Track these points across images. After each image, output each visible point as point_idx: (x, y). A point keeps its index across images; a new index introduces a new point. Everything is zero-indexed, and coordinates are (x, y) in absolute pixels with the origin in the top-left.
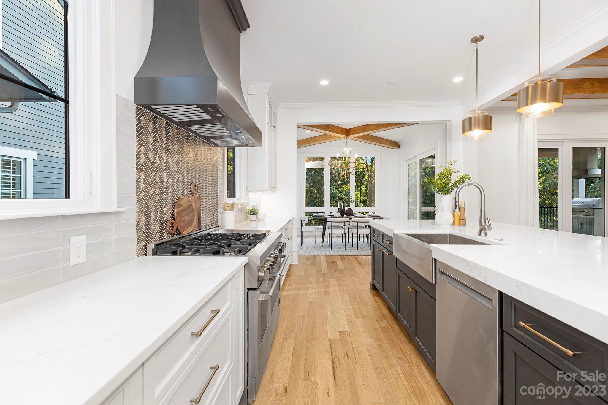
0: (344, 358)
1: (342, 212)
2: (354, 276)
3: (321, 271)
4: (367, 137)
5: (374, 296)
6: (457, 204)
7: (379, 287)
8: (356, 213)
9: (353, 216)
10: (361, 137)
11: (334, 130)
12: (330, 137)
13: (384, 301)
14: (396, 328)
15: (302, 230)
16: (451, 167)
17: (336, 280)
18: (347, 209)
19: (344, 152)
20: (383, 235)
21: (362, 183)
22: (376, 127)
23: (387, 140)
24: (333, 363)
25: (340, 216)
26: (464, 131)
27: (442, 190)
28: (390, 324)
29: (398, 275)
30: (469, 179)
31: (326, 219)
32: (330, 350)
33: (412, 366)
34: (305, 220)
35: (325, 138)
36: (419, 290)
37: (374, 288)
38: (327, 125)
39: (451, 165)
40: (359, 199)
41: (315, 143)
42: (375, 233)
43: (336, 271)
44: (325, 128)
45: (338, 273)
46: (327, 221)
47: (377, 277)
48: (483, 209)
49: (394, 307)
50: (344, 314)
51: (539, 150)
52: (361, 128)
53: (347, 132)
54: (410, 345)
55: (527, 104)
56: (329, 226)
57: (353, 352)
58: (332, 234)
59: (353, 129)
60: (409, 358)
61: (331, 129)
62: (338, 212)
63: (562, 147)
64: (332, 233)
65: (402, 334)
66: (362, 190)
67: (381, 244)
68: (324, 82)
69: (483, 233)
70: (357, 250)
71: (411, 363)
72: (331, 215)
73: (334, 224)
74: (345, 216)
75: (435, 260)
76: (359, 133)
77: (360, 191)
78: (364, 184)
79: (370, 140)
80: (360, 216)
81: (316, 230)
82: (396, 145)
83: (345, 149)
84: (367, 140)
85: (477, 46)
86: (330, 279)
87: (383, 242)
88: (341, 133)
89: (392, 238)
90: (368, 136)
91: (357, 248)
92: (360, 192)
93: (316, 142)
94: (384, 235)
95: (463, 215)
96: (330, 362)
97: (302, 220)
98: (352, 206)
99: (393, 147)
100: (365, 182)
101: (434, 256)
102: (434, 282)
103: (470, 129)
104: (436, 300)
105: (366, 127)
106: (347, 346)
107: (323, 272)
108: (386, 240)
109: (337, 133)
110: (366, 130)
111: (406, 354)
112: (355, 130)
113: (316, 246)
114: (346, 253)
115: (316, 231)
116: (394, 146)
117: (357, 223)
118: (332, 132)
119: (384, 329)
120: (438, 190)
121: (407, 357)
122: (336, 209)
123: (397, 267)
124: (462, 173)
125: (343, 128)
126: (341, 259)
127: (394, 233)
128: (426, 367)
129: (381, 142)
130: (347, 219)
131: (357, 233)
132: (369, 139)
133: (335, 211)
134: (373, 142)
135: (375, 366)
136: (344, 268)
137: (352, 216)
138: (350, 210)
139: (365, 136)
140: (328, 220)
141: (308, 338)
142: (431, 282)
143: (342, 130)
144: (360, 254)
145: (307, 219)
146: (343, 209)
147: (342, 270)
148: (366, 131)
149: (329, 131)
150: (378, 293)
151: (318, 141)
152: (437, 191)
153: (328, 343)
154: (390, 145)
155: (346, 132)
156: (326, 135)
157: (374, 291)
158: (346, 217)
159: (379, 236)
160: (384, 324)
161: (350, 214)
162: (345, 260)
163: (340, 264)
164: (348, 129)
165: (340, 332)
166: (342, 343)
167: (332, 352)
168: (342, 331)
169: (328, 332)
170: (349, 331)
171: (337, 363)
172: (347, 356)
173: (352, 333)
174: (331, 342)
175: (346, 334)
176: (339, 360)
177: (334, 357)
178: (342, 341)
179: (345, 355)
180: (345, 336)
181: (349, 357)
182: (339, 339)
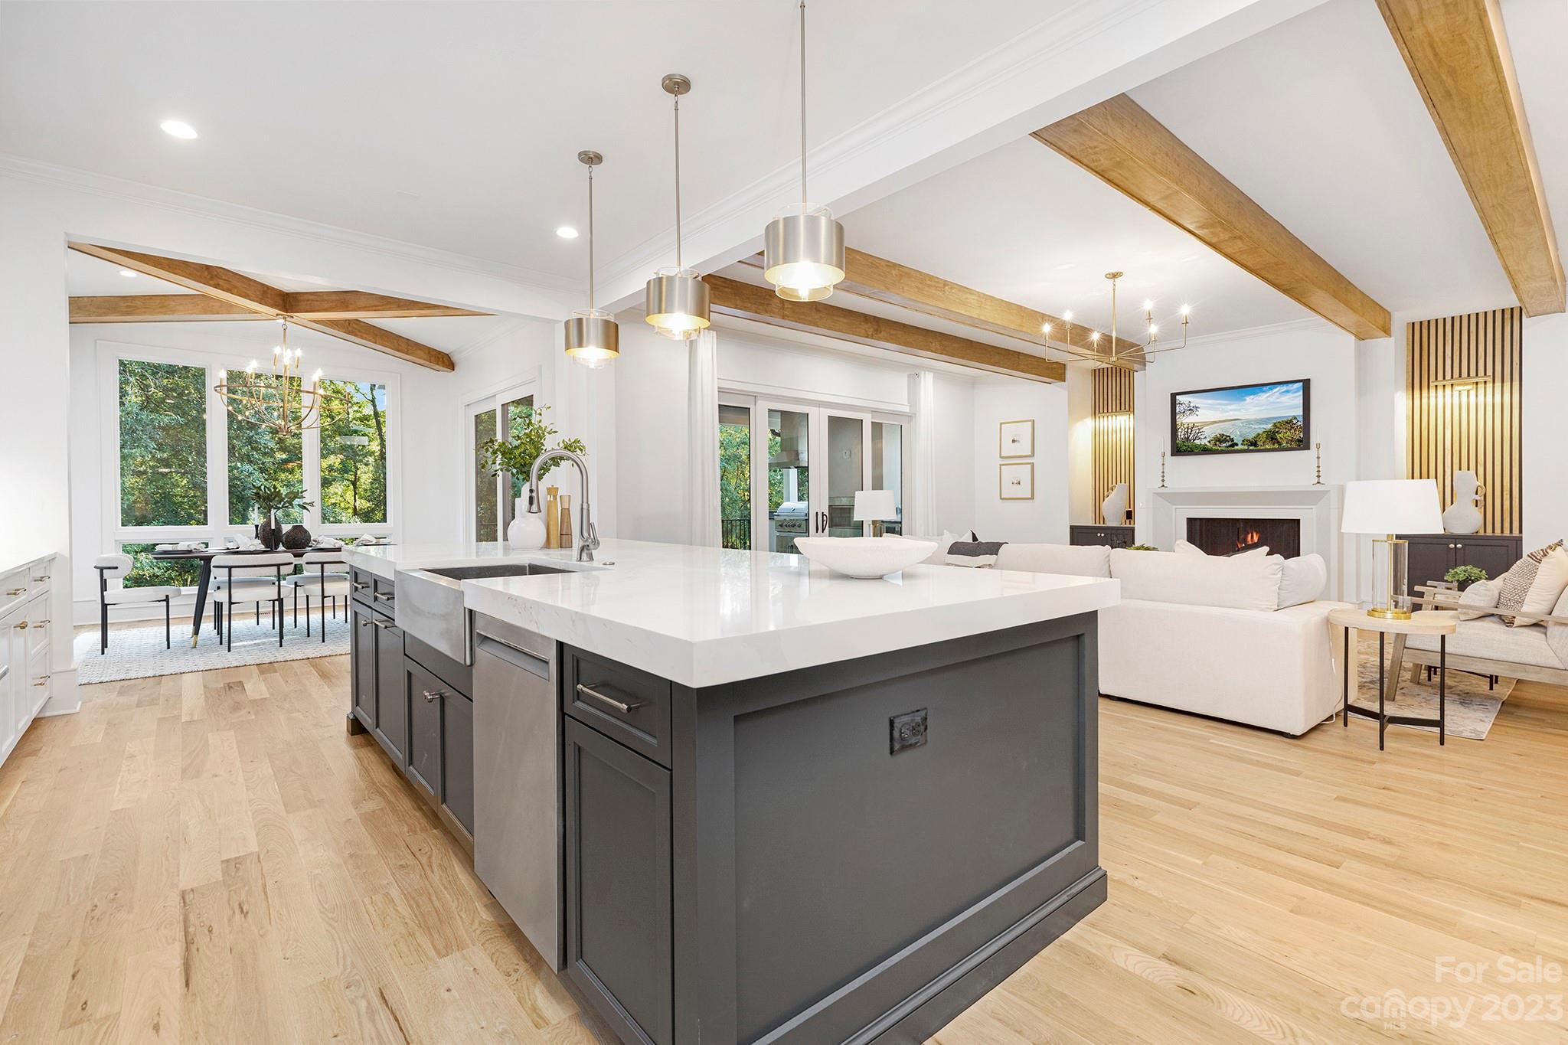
0: (229, 920)
1: (271, 538)
2: (299, 711)
3: (179, 717)
4: (355, 326)
5: (355, 747)
6: (534, 494)
7: (368, 722)
8: (320, 539)
9: (310, 549)
10: (333, 324)
11: (236, 287)
12: (221, 307)
13: (382, 753)
14: (405, 804)
15: (106, 602)
16: (540, 421)
17: (235, 732)
18: (286, 528)
19: (275, 360)
20: (376, 582)
21: (361, 461)
22: (379, 304)
23: (417, 344)
24: (189, 943)
25: (262, 547)
26: (568, 347)
27: (523, 470)
28: (389, 802)
29: (408, 671)
30: (581, 450)
31: (208, 559)
32: (182, 917)
33: (429, 872)
34: (117, 568)
35: (205, 307)
36: (448, 692)
37: (357, 728)
38: (208, 267)
39: (541, 415)
40: (349, 508)
41: (166, 317)
42: (359, 581)
43: (237, 707)
44: (199, 274)
45: (243, 712)
46: (212, 564)
47: (364, 696)
48: (585, 507)
49: (401, 756)
50: (249, 813)
51: (720, 406)
52: (334, 297)
53: (288, 302)
54: (435, 831)
55: (660, 312)
56: (224, 582)
57: (263, 897)
58: (231, 603)
59: (307, 297)
60: (424, 860)
61: (221, 282)
62: (257, 536)
63: (754, 407)
64: (233, 601)
65: (418, 814)
66: (362, 481)
67: (370, 607)
68: (179, 129)
69: (585, 556)
70: (323, 641)
71: (427, 868)
72: (228, 549)
73: (237, 574)
74: (281, 548)
75: (471, 611)
76: (326, 310)
77: (354, 483)
78: (367, 465)
79: (365, 336)
80: (333, 547)
81: (167, 596)
82: (444, 361)
83: (277, 350)
84: (356, 335)
85: (590, 172)
86: (210, 735)
87: (376, 599)
88: (261, 301)
89: (391, 583)
90: (357, 324)
91: (321, 638)
92: (355, 488)
93: (165, 313)
94: (379, 583)
95: (567, 525)
96: (178, 948)
97: (102, 570)
98: (310, 521)
99: (437, 367)
100: (371, 459)
101: (468, 605)
102: (468, 662)
103: (580, 345)
104: (472, 701)
105: (344, 299)
106: (247, 888)
107: (184, 719)
108: (382, 594)
109: (247, 296)
110: (347, 307)
111: (418, 854)
112: (312, 300)
113: (169, 648)
114: (281, 655)
115: (167, 599)
116: (438, 364)
117: (320, 565)
118: (228, 290)
119: (370, 820)
120: (515, 471)
121: (420, 858)
122: (250, 528)
123: (405, 654)
124: (564, 435)
125: (268, 287)
126: (262, 672)
127: (395, 570)
128: (462, 863)
129: (400, 348)
130: (288, 557)
131: (321, 594)
132: (360, 331)
133: (245, 536)
134: (376, 343)
135: (326, 906)
136: (268, 696)
137: (307, 548)
138: (299, 530)
139: (349, 322)
140: (213, 562)
141: (97, 912)
142: (463, 663)
143: (264, 292)
144: (330, 653)
145: (127, 564)
146: (273, 527)
147: (259, 705)
148: (346, 309)
149: (217, 286)
150: (369, 737)
151: (173, 312)
152: (512, 473)
153: (175, 899)
154: (424, 360)
155: (281, 302)
156: (204, 296)
157: (356, 736)
158: (285, 552)
159: (368, 587)
160: (373, 805)
161: (298, 541)
162: (278, 674)
163: (255, 688)
164: (287, 294)
165: (227, 861)
166: (229, 886)
167: (186, 920)
168: (233, 857)
169: (178, 875)
170: (257, 850)
171: (202, 940)
172: (242, 911)
173: (268, 852)
174: (187, 897)
175: (248, 861)
176: (210, 931)
177: (192, 930)
178: (230, 882)
179: (234, 912)
180: (244, 867)
181: (247, 913)
182: (221, 879)
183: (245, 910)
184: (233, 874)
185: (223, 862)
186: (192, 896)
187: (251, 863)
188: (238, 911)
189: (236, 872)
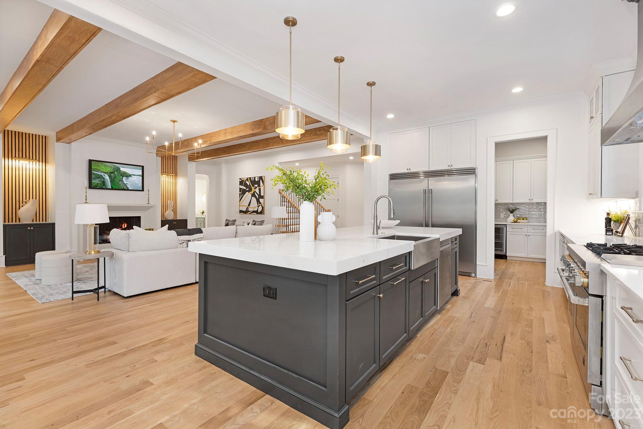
24: (502, 345)
96: (505, 345)
153: (503, 359)
165: (483, 364)
166: (486, 354)
167: (502, 351)
168: (480, 364)
169: (501, 368)
170: (471, 362)
171: (499, 344)
172: (486, 345)
173: (468, 359)
174: (500, 358)
175: (476, 359)
176: (496, 345)
177: (501, 348)
178: (486, 355)
179: (489, 346)
180: (479, 358)
181: (485, 344)
182: (488, 358)
183: (485, 345)
184: (483, 357)
185: (484, 365)
186: (498, 357)
187: (476, 358)
188: (488, 346)
189: (482, 358)
